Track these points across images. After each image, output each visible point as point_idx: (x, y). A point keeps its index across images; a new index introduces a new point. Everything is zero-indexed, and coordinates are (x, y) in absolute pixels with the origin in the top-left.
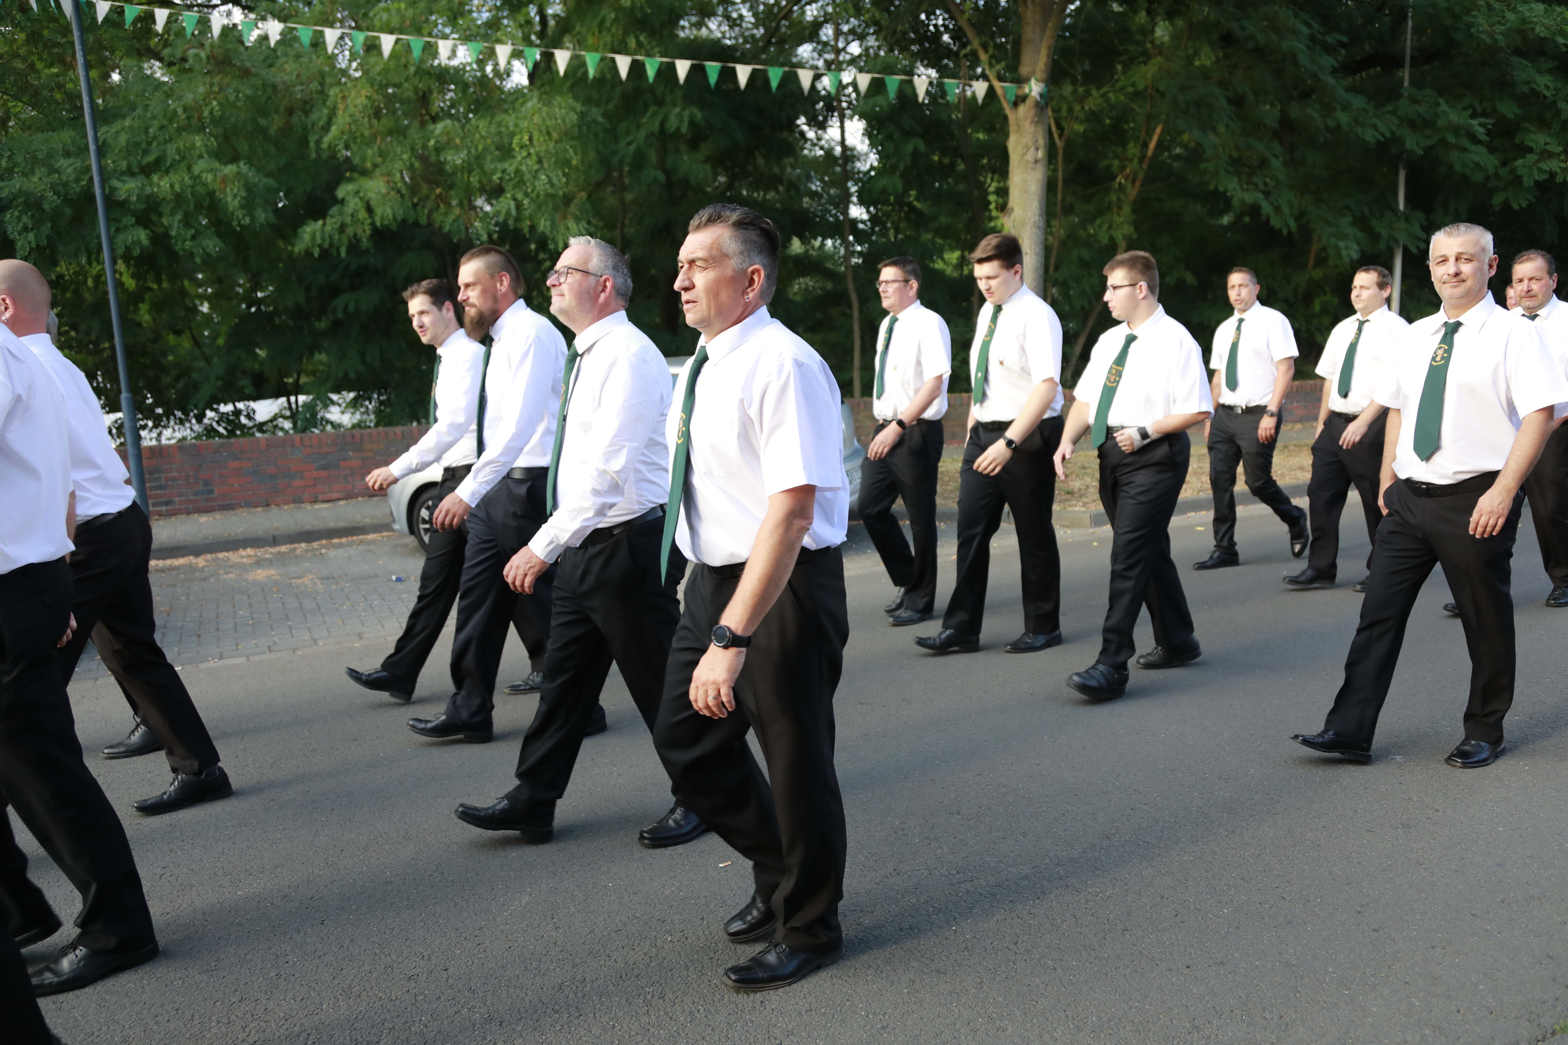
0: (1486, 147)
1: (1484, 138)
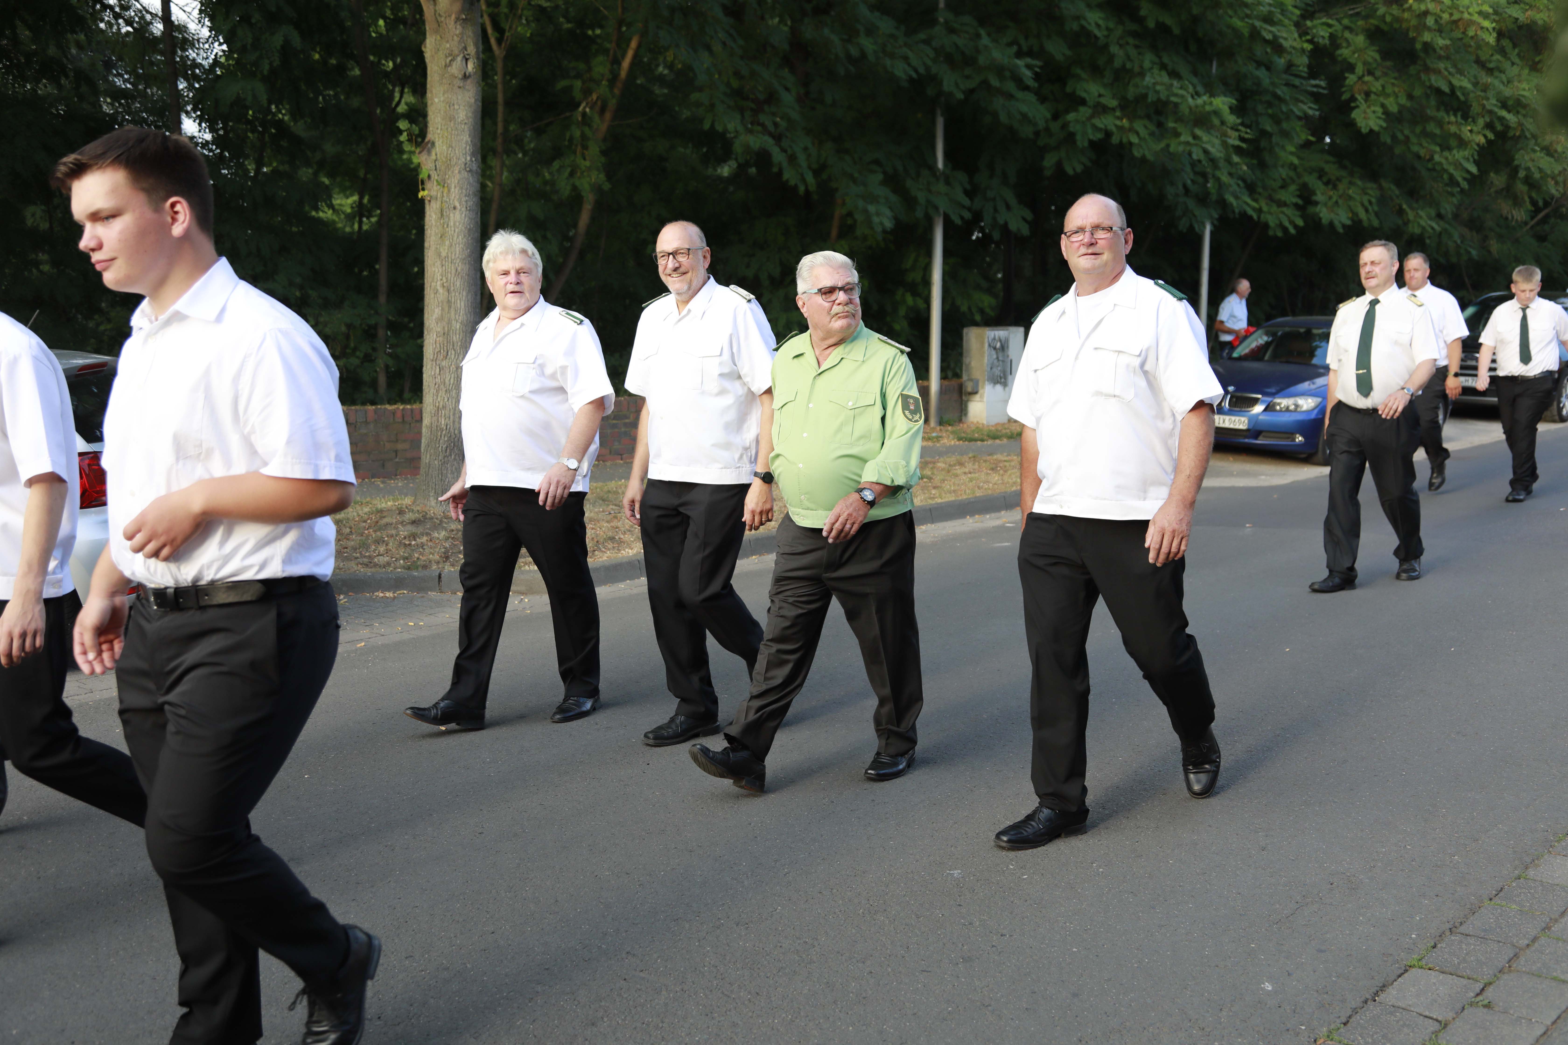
0: (1036, 94)
1: (1032, 83)
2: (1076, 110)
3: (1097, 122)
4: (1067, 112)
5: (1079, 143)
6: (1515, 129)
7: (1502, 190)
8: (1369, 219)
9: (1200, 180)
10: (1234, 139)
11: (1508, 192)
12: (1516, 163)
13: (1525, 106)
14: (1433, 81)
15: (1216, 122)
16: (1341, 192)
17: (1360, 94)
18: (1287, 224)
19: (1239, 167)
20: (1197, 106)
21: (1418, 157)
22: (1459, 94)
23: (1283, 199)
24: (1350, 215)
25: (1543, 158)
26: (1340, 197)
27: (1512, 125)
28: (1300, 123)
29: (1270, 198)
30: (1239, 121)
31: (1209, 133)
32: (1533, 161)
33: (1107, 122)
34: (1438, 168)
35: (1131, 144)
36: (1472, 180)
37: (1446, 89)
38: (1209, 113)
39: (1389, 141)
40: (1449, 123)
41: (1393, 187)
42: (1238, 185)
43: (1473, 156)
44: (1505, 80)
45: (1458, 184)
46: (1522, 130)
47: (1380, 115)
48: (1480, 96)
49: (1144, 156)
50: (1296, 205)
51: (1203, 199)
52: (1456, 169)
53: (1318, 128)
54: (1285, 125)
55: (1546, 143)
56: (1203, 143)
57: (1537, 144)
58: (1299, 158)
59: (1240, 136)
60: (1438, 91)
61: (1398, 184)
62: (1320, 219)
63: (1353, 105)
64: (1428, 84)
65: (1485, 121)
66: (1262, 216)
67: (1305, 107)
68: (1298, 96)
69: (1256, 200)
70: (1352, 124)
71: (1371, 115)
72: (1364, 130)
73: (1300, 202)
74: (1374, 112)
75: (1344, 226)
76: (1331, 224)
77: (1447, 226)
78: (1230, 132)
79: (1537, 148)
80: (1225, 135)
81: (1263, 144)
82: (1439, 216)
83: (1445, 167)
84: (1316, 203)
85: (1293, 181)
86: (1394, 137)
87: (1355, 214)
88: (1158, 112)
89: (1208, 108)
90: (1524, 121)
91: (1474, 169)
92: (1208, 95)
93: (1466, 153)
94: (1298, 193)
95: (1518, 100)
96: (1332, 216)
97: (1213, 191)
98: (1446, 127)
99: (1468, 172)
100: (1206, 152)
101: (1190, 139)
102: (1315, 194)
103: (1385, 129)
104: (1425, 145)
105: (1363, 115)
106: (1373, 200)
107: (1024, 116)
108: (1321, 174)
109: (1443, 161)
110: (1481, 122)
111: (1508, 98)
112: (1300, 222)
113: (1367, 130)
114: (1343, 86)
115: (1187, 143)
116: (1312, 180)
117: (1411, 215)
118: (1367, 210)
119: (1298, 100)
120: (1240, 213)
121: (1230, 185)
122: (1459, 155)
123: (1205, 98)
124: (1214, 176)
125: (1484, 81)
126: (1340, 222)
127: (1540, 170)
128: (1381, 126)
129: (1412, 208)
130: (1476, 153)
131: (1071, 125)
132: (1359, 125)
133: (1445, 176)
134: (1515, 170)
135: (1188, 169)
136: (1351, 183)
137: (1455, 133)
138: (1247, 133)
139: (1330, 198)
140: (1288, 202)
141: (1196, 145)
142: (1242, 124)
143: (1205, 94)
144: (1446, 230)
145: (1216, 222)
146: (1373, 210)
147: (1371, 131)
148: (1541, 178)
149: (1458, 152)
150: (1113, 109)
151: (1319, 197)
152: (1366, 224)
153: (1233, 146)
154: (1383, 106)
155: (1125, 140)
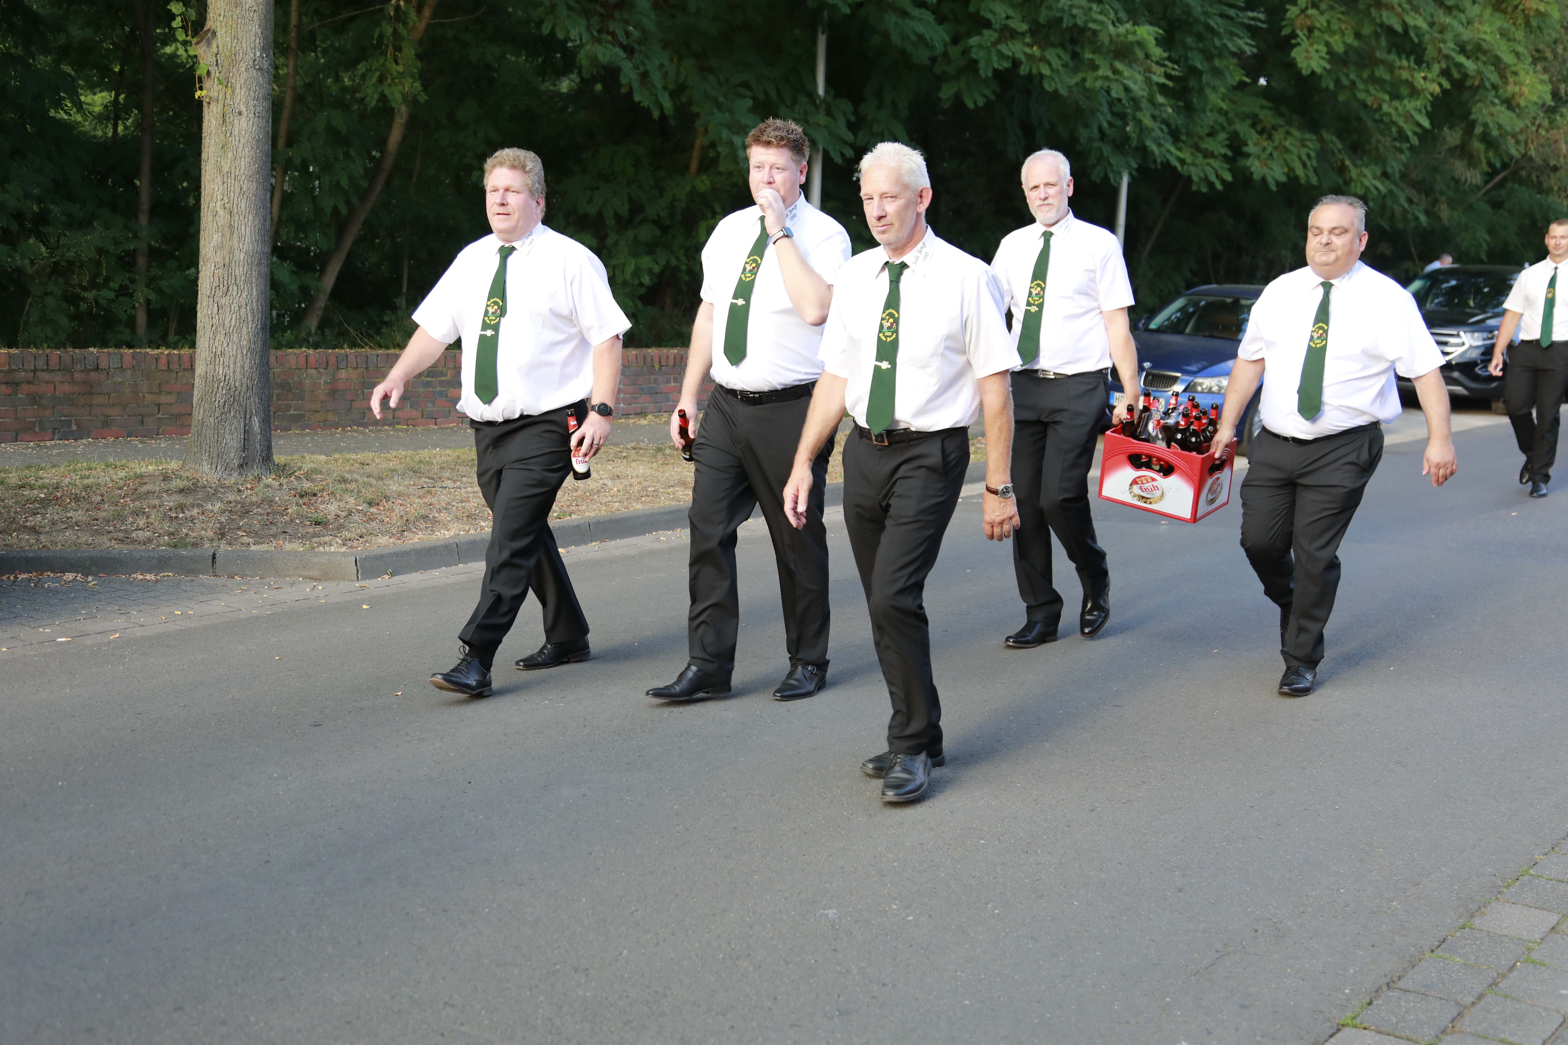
2: (980, 34)
3: (1005, 49)
4: (969, 35)
5: (982, 73)
6: (1473, 77)
7: (1455, 148)
8: (1306, 175)
9: (1118, 123)
10: (1160, 75)
11: (1463, 151)
12: (1473, 117)
13: (1485, 52)
14: (1384, 19)
15: (1140, 55)
16: (1277, 143)
17: (1302, 30)
18: (1213, 178)
19: (1163, 108)
20: (1118, 36)
21: (1365, 106)
22: (1412, 34)
23: (1211, 148)
24: (1286, 170)
25: (1503, 112)
26: (1276, 148)
27: (1471, 73)
28: (1235, 61)
29: (1197, 148)
30: (1166, 55)
31: (1131, 67)
32: (1492, 115)
33: (1016, 49)
34: (1386, 119)
35: (1041, 76)
36: (1424, 135)
37: (1398, 28)
38: (1131, 43)
39: (1332, 86)
40: (1400, 68)
41: (1335, 139)
42: (1162, 130)
43: (1425, 108)
44: (1464, 20)
45: (1407, 140)
46: (1482, 80)
47: (1324, 55)
48: (1435, 38)
49: (1056, 91)
50: (1225, 156)
51: (1121, 145)
52: (1406, 122)
53: (1253, 68)
54: (1217, 62)
55: (1508, 95)
56: (1124, 78)
57: (1497, 96)
58: (1230, 100)
59: (1165, 73)
60: (1390, 30)
61: (1339, 137)
62: (1252, 174)
63: (1293, 41)
64: (1378, 21)
65: (1441, 67)
66: (1185, 167)
67: (1240, 42)
68: (1233, 29)
69: (1180, 149)
70: (1292, 65)
71: (1313, 54)
72: (1305, 72)
73: (1229, 153)
74: (1317, 51)
75: (1277, 183)
76: (1264, 179)
77: (1393, 187)
78: (1155, 67)
79: (1497, 101)
80: (1149, 70)
81: (1192, 83)
82: (1385, 175)
83: (1394, 119)
84: (1248, 155)
85: (1223, 128)
86: (1337, 82)
87: (1291, 169)
88: (1073, 41)
89: (1131, 38)
90: (1483, 69)
91: (1426, 123)
92: (1131, 22)
93: (1418, 103)
94: (1227, 142)
95: (1478, 44)
96: (1266, 170)
97: (1133, 135)
98: (1397, 72)
99: (1419, 125)
100: (1127, 89)
101: (1109, 74)
102: (1246, 145)
103: (1328, 71)
104: (1373, 91)
105: (1304, 54)
106: (1313, 154)
107: (921, 37)
108: (1255, 121)
109: (1393, 112)
110: (1436, 68)
111: (1467, 42)
112: (1228, 177)
113: (1309, 72)
114: (1283, 19)
115: (1106, 78)
116: (1243, 128)
117: (1354, 173)
118: (1304, 165)
119: (1232, 34)
120: (1162, 163)
121: (1153, 130)
122: (1410, 105)
123: (1128, 26)
124: (1134, 118)
125: (1442, 20)
126: (1274, 178)
127: (1500, 126)
128: (1325, 69)
129: (1355, 165)
130: (1429, 104)
131: (973, 50)
132: (1299, 65)
133: (1394, 129)
134: (1472, 125)
135: (1105, 109)
136: (1288, 133)
137: (1407, 80)
138: (1173, 69)
139: (1264, 149)
140: (1216, 153)
141: (1116, 80)
142: (1169, 59)
143: (1127, 22)
144: (1391, 192)
145: (1134, 173)
146: (1312, 166)
147: (1313, 73)
148: (1501, 135)
149: (1410, 102)
150: (1023, 34)
151: (1251, 149)
152: (1303, 181)
153: (1158, 84)
154: (1327, 44)
155: (1034, 71)
